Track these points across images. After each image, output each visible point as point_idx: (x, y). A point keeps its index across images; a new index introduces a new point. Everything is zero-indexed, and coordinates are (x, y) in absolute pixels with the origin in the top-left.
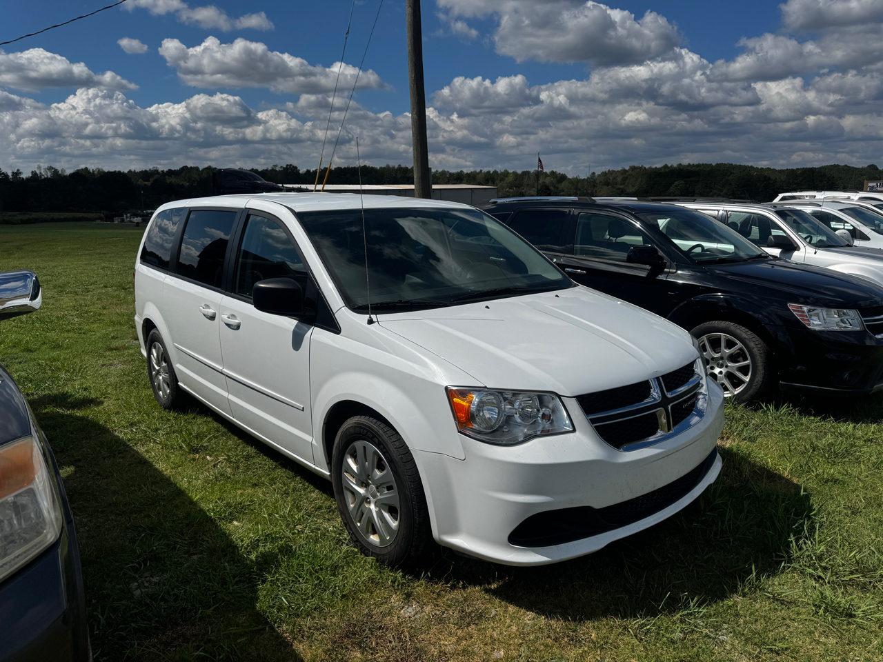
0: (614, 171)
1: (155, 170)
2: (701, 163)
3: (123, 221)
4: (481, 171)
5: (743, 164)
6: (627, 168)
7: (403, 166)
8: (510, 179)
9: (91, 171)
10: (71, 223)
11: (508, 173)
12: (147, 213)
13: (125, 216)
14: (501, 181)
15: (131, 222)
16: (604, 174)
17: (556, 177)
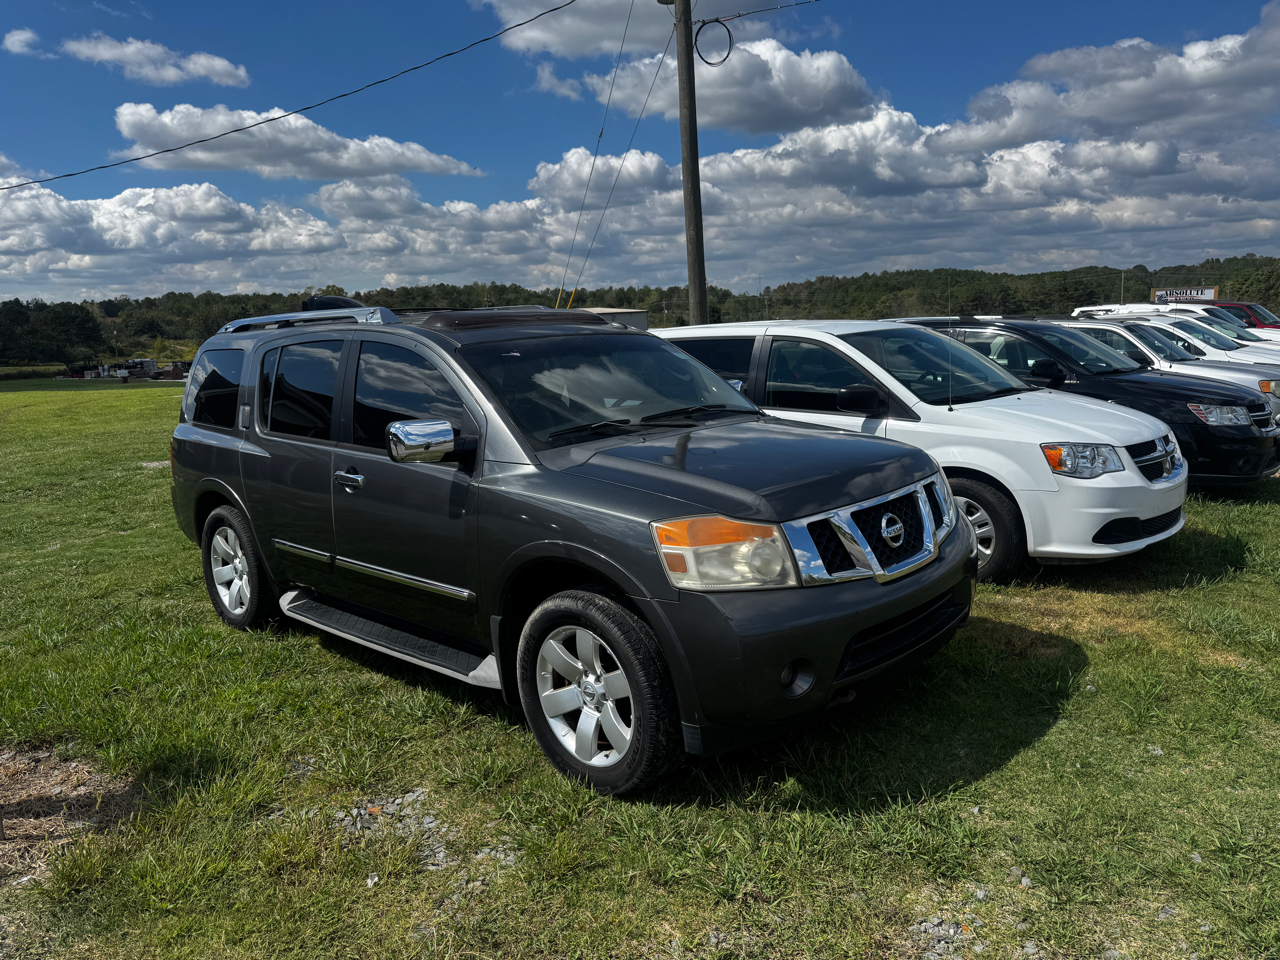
0: (795, 284)
1: (125, 300)
2: (914, 269)
3: (98, 375)
4: (611, 288)
5: (970, 269)
6: (813, 280)
7: (498, 283)
8: (654, 298)
9: (25, 303)
10: (18, 381)
11: (650, 290)
12: (134, 362)
13: (100, 368)
14: (639, 301)
15: (112, 376)
16: (782, 288)
17: (717, 294)
